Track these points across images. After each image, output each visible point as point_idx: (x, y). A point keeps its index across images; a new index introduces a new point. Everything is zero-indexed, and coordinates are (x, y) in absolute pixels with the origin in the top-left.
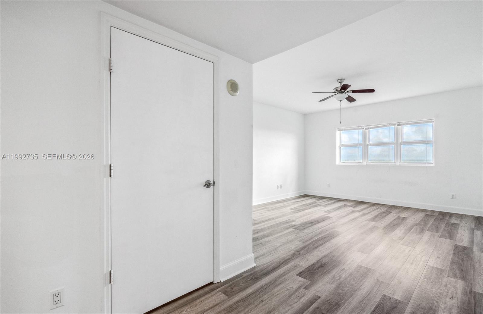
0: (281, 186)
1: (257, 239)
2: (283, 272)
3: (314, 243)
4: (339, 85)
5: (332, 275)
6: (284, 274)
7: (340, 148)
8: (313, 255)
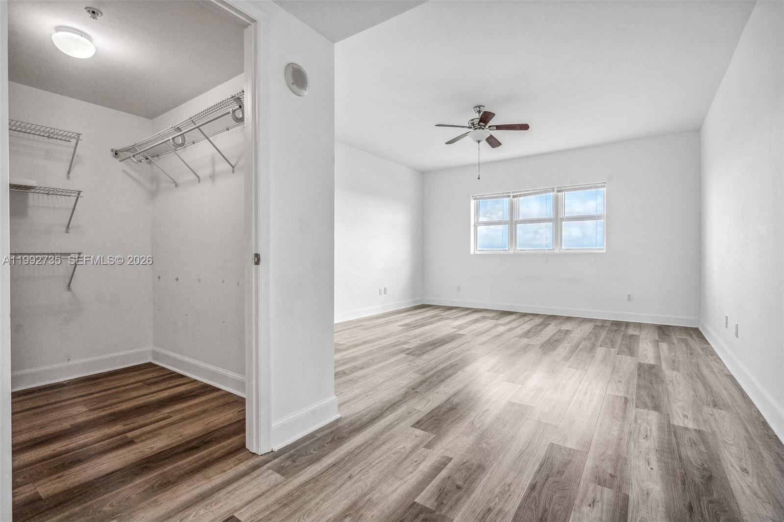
0: (385, 290)
1: (345, 373)
2: (388, 423)
3: (438, 374)
4: (477, 116)
5: (469, 420)
6: (389, 427)
7: (475, 227)
8: (438, 393)
